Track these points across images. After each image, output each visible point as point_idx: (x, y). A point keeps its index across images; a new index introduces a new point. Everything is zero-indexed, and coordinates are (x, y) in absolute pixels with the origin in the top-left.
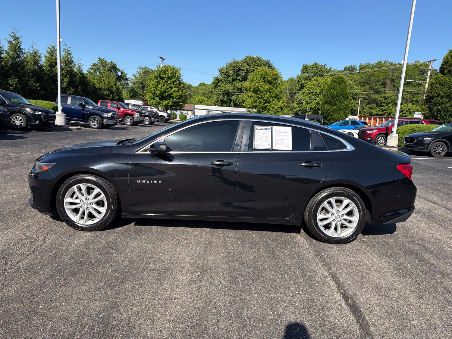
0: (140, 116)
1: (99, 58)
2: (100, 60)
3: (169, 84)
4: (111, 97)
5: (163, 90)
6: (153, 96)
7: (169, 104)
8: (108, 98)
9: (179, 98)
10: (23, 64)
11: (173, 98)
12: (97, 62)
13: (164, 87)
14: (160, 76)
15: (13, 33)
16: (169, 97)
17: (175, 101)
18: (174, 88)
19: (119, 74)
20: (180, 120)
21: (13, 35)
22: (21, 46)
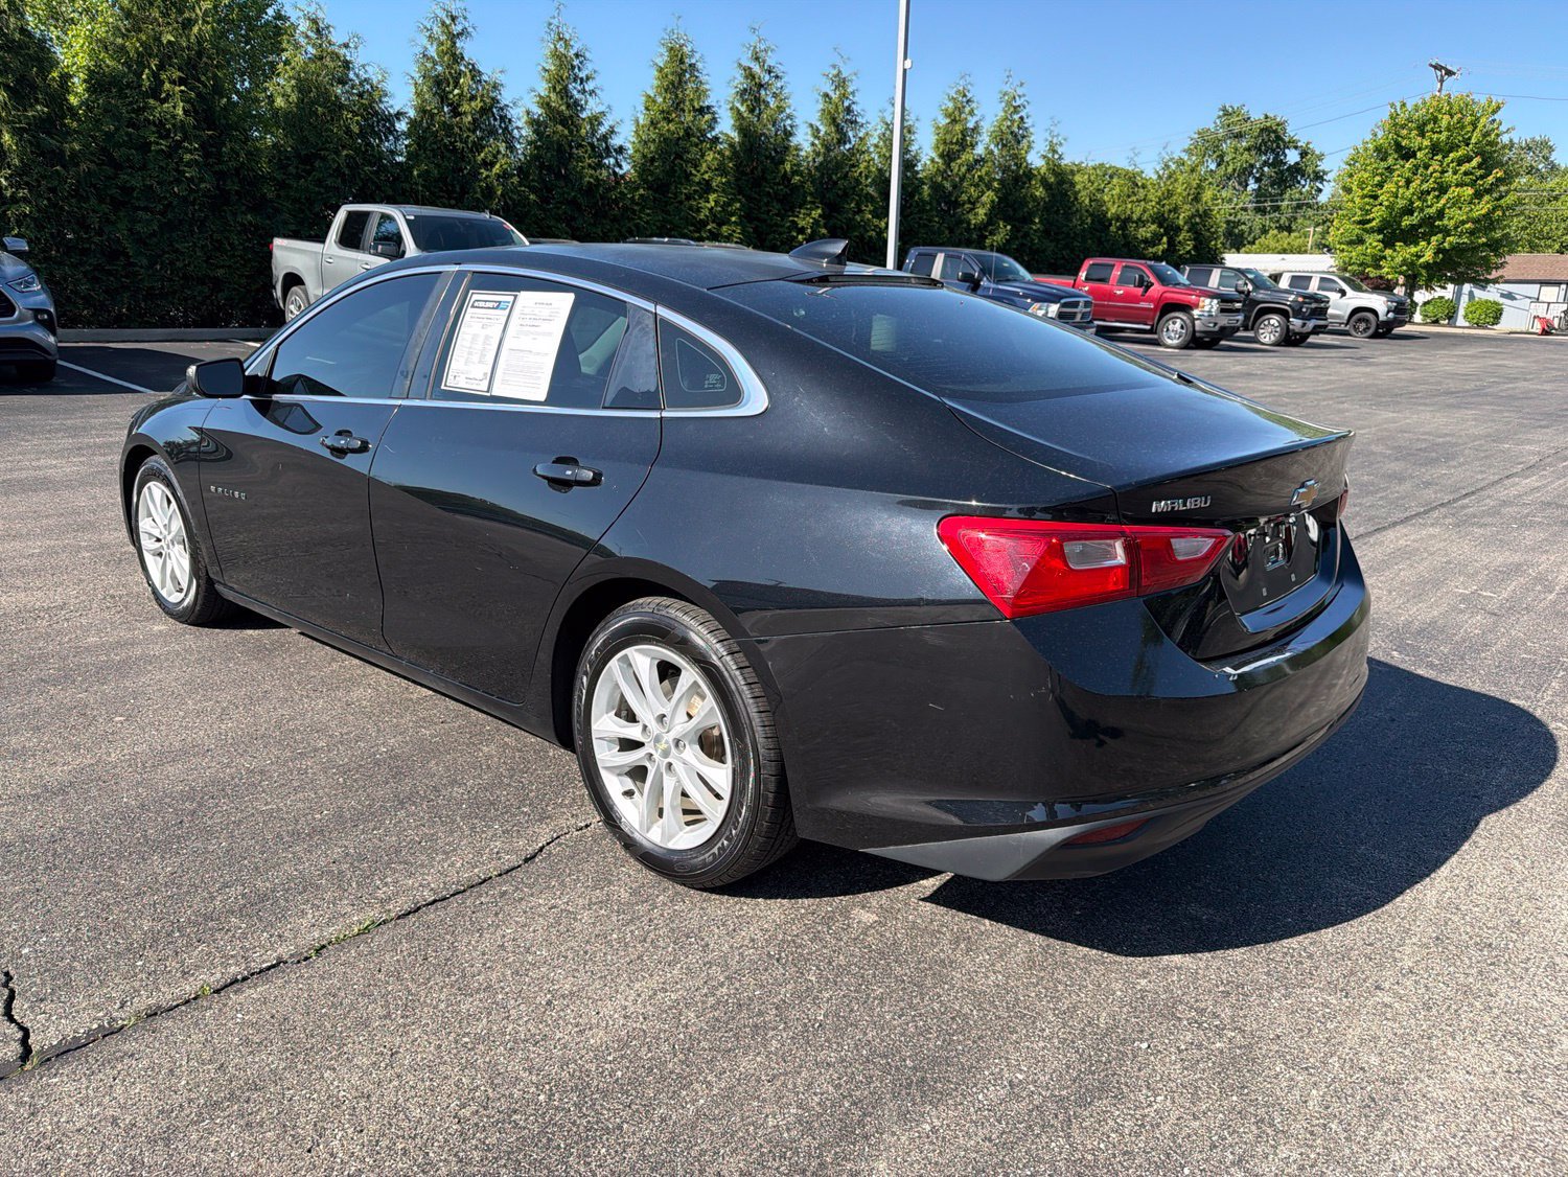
0: (1223, 311)
1: (1224, 109)
2: (1226, 113)
3: (1432, 173)
4: (1161, 247)
5: (1401, 203)
6: (1357, 230)
7: (1422, 260)
8: (1150, 250)
9: (1472, 233)
10: (851, 160)
11: (1446, 232)
12: (1215, 123)
13: (1408, 188)
14: (1398, 147)
15: (834, 67)
16: (1430, 226)
17: (1450, 243)
18: (1453, 188)
19: (1292, 157)
20: (1467, 324)
21: (835, 72)
22: (854, 103)
